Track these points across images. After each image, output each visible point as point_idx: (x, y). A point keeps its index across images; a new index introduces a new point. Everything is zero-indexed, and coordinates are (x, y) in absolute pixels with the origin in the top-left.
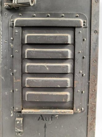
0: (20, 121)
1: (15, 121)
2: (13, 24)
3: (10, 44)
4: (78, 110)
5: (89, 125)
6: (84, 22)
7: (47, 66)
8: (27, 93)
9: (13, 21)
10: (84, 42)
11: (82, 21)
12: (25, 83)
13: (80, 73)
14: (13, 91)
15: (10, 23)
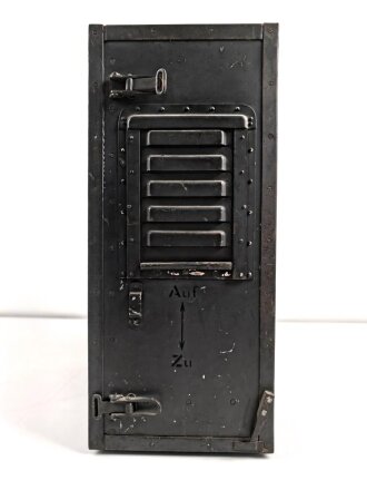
0: (137, 296)
1: (128, 297)
2: (126, 124)
3: (120, 159)
4: (242, 275)
5: (263, 304)
6: (250, 120)
7: (186, 185)
8: (150, 232)
9: (126, 120)
10: (251, 155)
11: (246, 118)
12: (146, 216)
13: (243, 208)
14: (125, 243)
15: (120, 124)
